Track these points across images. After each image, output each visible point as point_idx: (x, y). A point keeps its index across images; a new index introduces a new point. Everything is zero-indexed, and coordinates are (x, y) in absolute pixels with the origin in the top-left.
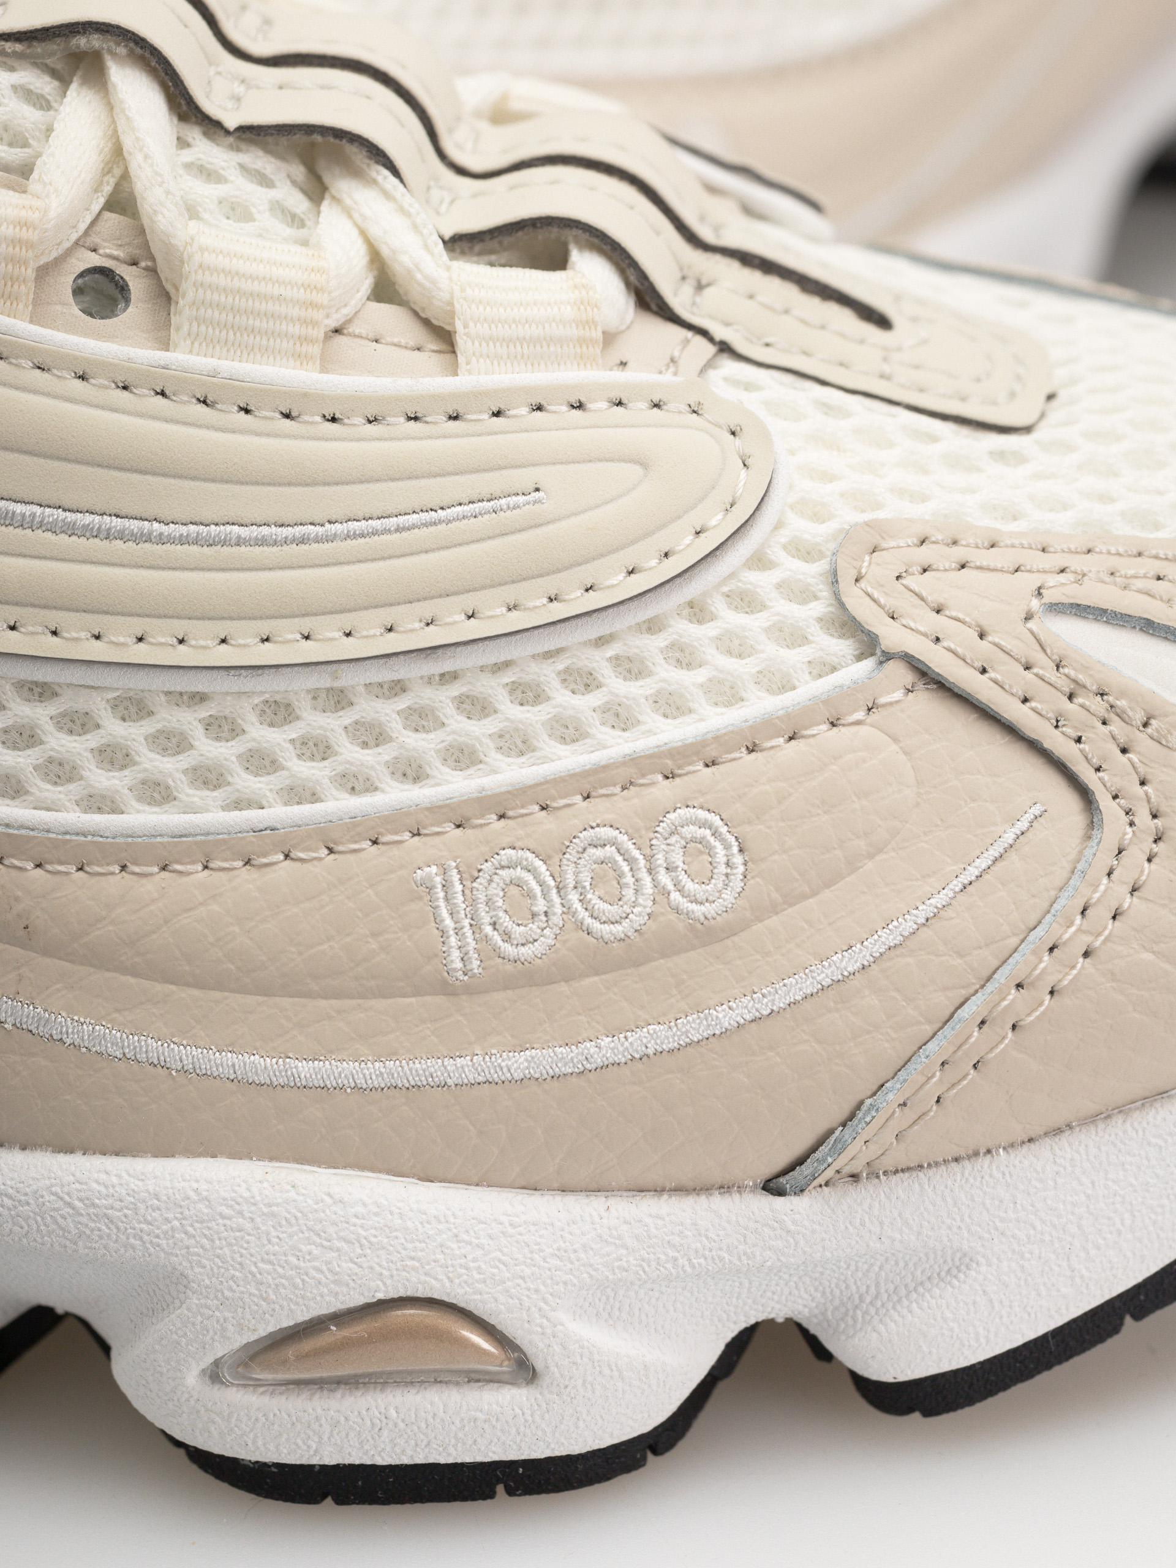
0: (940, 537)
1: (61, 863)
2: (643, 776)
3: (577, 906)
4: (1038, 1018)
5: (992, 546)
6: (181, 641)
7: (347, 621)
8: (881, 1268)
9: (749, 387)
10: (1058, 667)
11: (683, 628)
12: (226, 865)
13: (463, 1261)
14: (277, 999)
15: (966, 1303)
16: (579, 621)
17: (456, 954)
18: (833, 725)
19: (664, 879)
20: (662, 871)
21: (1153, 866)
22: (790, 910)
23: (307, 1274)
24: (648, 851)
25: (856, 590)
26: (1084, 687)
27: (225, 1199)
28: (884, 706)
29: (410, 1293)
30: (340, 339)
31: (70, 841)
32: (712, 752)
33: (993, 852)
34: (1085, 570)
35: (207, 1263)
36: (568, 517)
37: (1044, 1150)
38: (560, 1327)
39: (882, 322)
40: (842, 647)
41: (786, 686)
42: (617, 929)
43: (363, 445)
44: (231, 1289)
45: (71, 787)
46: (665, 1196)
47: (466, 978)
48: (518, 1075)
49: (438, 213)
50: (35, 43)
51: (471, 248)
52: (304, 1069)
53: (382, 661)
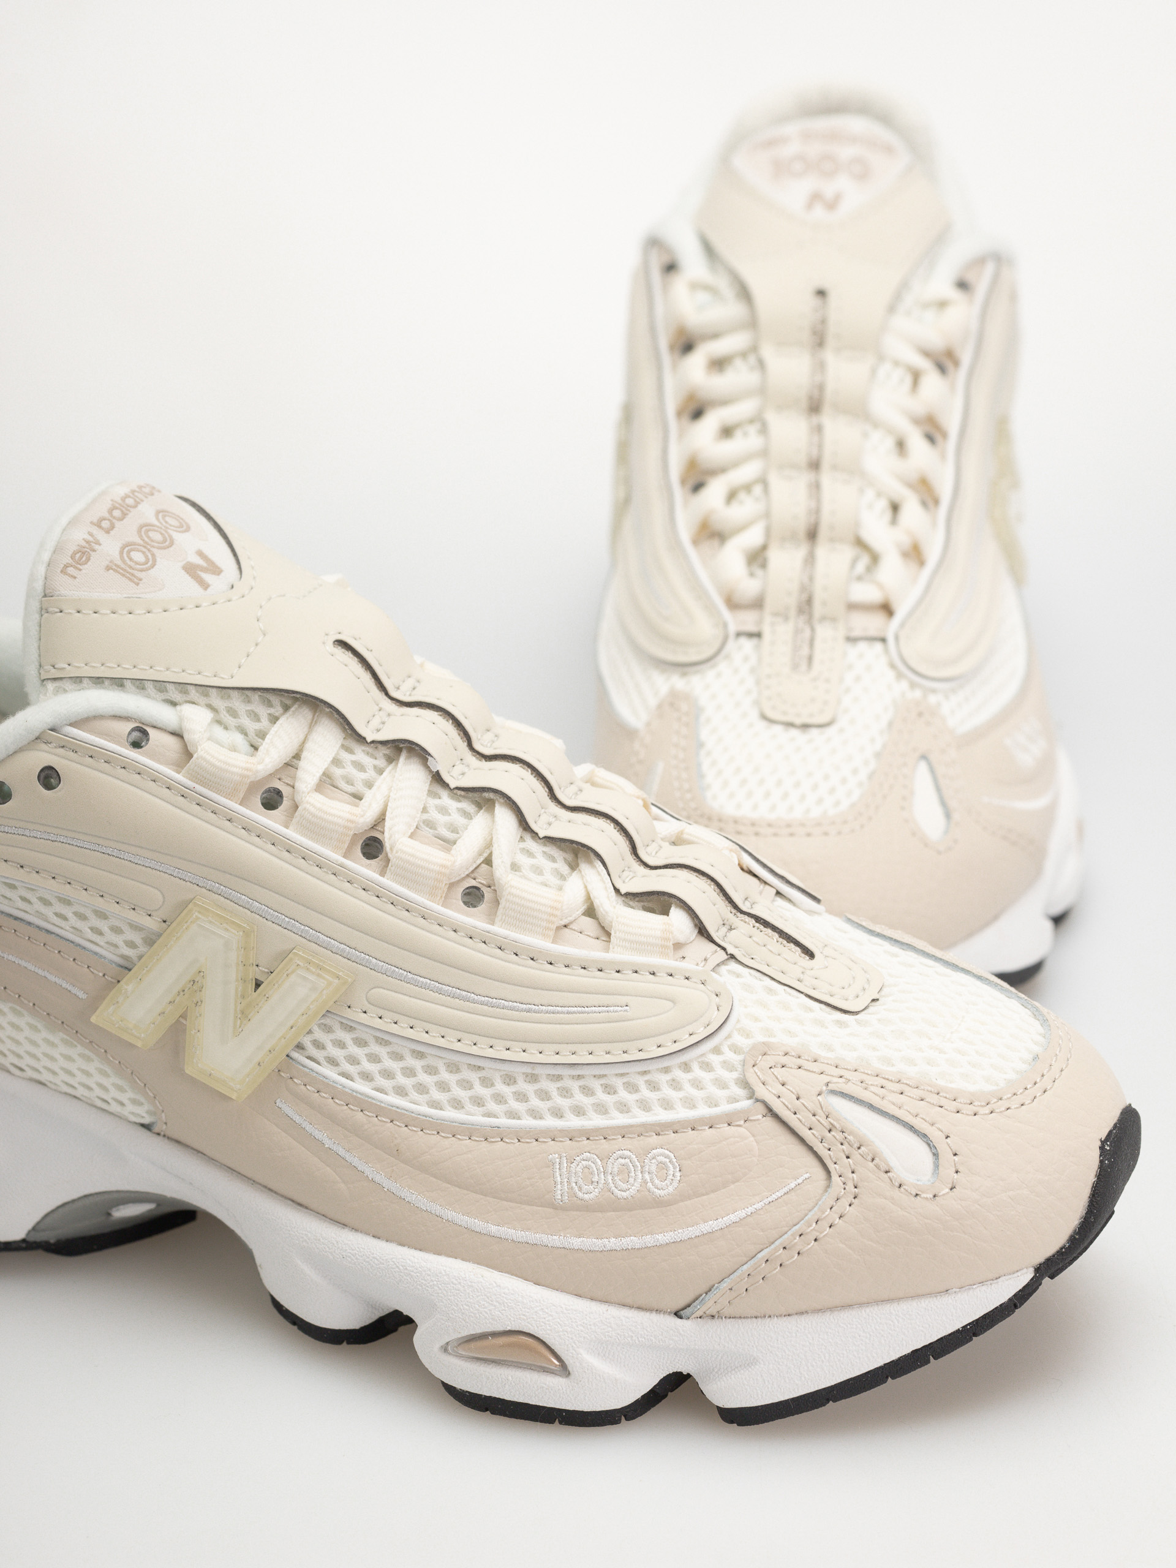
0: (793, 1054)
1: (415, 1127)
2: (647, 1132)
3: (610, 1181)
4: (791, 1263)
5: (815, 1061)
6: (475, 1044)
7: (541, 1047)
8: (722, 1358)
9: (738, 976)
10: (827, 1117)
11: (678, 1074)
12: (477, 1139)
13: (543, 1320)
14: (488, 1198)
15: (753, 1379)
16: (635, 1063)
17: (559, 1192)
18: (729, 1125)
19: (647, 1176)
20: (647, 1173)
21: (851, 1208)
22: (696, 1199)
23: (481, 1313)
24: (642, 1164)
25: (751, 1070)
26: (836, 1127)
27: (455, 1276)
28: (751, 1120)
29: (521, 1329)
30: (566, 930)
31: (419, 1118)
32: (676, 1128)
33: (785, 1190)
34: (851, 1078)
35: (445, 1301)
36: (637, 1019)
37: (793, 1320)
38: (580, 1355)
39: (811, 955)
40: (741, 1092)
41: (693, 1107)
42: (624, 1194)
43: (561, 976)
44: (452, 1314)
45: (425, 1096)
46: (633, 1310)
47: (561, 1203)
48: (576, 1248)
49: (624, 882)
50: (470, 793)
51: (634, 899)
52: (493, 1229)
53: (553, 1066)
